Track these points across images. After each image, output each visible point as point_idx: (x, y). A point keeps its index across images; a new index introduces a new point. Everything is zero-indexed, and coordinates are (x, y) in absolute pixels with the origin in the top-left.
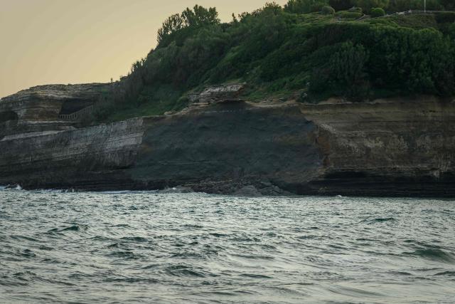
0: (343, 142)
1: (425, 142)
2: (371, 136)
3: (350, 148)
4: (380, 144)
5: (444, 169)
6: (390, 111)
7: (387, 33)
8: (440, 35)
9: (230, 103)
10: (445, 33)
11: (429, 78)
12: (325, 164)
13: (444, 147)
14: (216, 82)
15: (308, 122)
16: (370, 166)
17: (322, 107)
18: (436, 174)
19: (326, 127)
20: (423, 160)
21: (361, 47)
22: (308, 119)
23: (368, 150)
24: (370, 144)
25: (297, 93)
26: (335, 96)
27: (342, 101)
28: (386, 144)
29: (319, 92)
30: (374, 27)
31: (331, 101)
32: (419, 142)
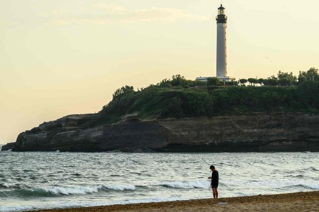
0: (173, 133)
1: (203, 132)
2: (184, 131)
3: (176, 135)
4: (187, 133)
5: (210, 142)
6: (190, 122)
7: (189, 94)
8: (208, 94)
9: (133, 120)
10: (210, 93)
11: (204, 110)
12: (167, 141)
13: (210, 134)
14: (130, 112)
15: (161, 126)
16: (183, 141)
17: (166, 121)
18: (208, 144)
19: (167, 128)
20: (203, 139)
21: (180, 99)
22: (161, 125)
23: (183, 135)
24: (183, 133)
25: (157, 116)
26: (170, 117)
27: (173, 118)
28: (189, 133)
29: (165, 115)
30: (185, 92)
31: (169, 119)
32: (201, 132)
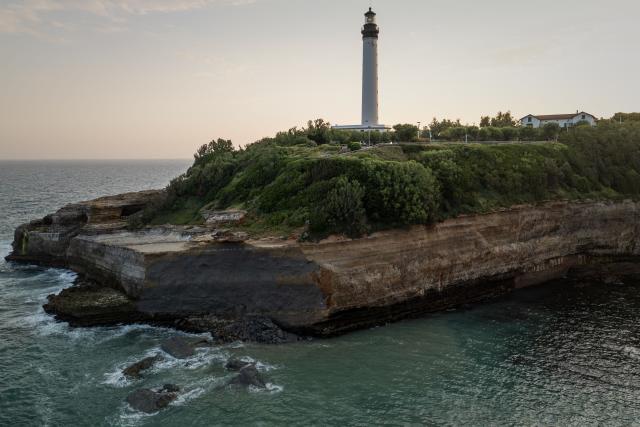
0: (344, 280)
1: (415, 267)
2: (370, 270)
3: (352, 286)
4: (378, 276)
5: (428, 286)
6: (385, 244)
7: (378, 168)
12: (328, 305)
13: (429, 268)
15: (309, 262)
16: (370, 300)
17: (324, 246)
18: (422, 292)
19: (328, 266)
20: (413, 283)
21: (357, 182)
22: (310, 259)
23: (369, 284)
24: (369, 279)
25: (297, 233)
27: (342, 238)
28: (383, 274)
29: (318, 231)
31: (332, 239)
32: (409, 268)
